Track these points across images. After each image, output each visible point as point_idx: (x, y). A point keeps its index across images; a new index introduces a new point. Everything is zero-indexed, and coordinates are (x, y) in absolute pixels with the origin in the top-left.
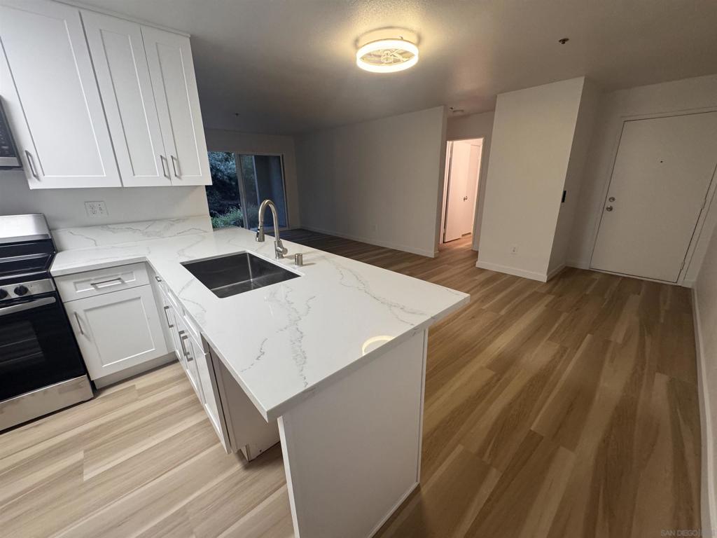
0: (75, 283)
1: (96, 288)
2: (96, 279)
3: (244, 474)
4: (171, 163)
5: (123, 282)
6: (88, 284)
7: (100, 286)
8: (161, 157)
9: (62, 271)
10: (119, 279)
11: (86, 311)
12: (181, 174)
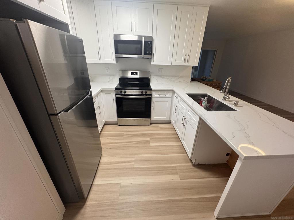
0: (155, 93)
1: (159, 95)
2: (160, 93)
3: (192, 167)
4: (187, 57)
5: (165, 95)
6: (158, 94)
7: (160, 95)
8: (185, 55)
9: (154, 89)
10: (165, 94)
11: (155, 101)
12: (189, 61)
